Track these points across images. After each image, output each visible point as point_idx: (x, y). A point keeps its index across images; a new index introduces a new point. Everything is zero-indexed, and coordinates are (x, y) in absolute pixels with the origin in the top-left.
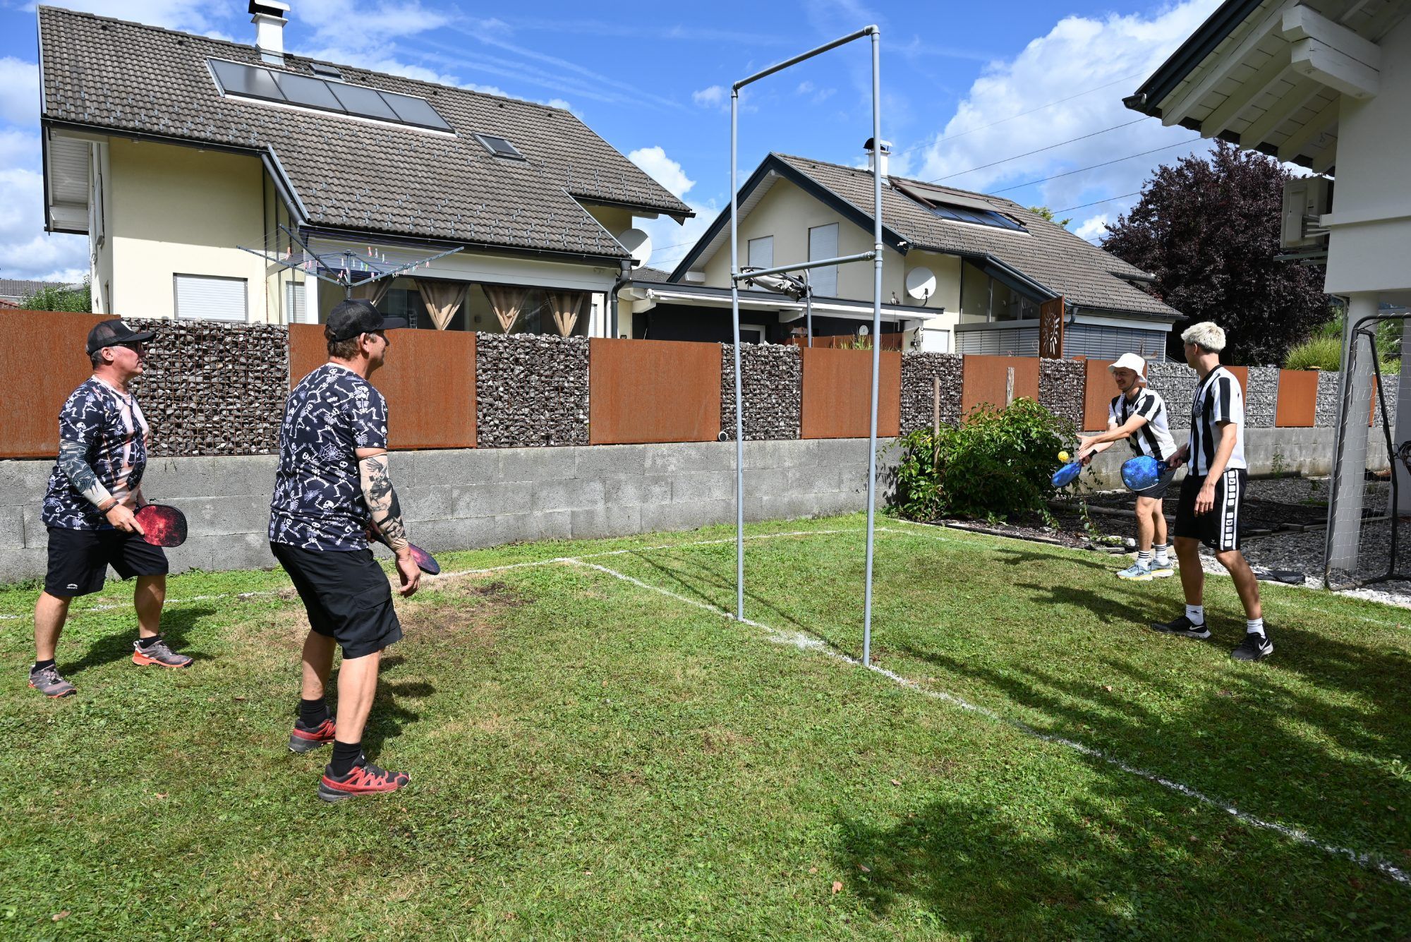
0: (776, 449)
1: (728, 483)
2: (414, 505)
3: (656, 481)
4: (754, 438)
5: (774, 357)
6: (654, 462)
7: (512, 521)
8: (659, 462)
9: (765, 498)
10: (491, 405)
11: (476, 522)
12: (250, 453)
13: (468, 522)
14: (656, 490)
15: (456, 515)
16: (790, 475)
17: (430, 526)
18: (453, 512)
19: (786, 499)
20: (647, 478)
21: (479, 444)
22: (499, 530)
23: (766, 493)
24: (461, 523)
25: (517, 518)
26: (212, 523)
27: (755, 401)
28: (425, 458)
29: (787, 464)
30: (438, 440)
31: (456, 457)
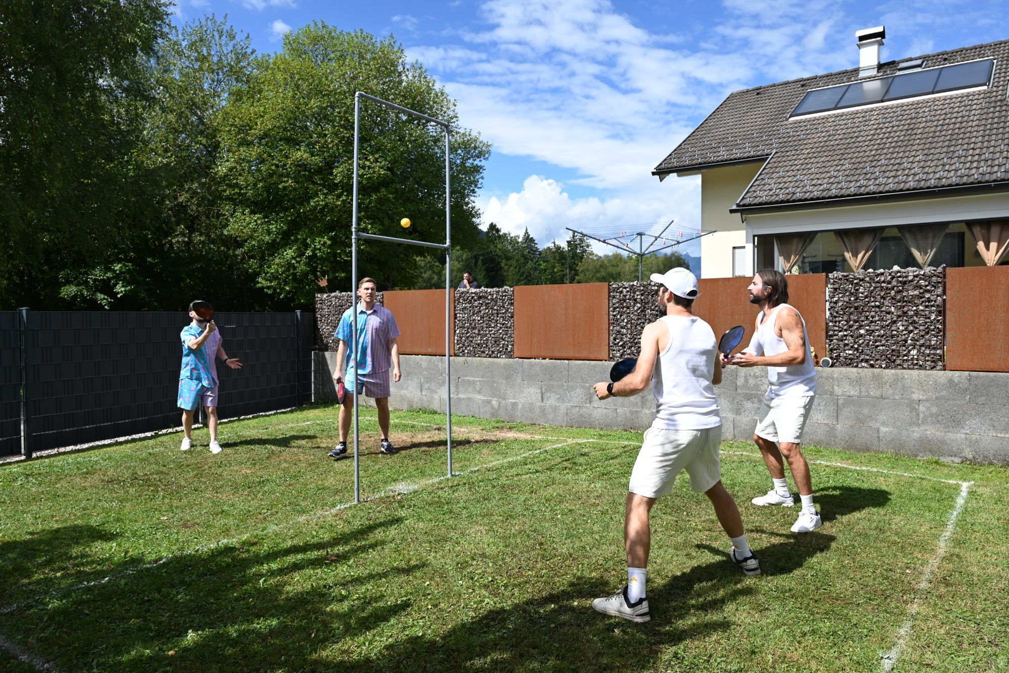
0: (897, 379)
1: (832, 408)
2: (568, 395)
3: (749, 397)
4: (872, 366)
5: (899, 282)
6: (746, 381)
7: (628, 415)
8: (752, 381)
9: (883, 429)
10: (619, 332)
11: (605, 411)
12: (497, 357)
13: (599, 410)
14: (748, 405)
15: (592, 405)
16: (922, 408)
17: (577, 409)
18: (590, 402)
19: (916, 435)
20: (739, 394)
21: (611, 358)
22: (619, 419)
23: (883, 424)
24: (595, 411)
25: (632, 413)
26: (479, 392)
27: (872, 328)
28: (575, 365)
29: (915, 396)
30: (585, 354)
31: (592, 366)
